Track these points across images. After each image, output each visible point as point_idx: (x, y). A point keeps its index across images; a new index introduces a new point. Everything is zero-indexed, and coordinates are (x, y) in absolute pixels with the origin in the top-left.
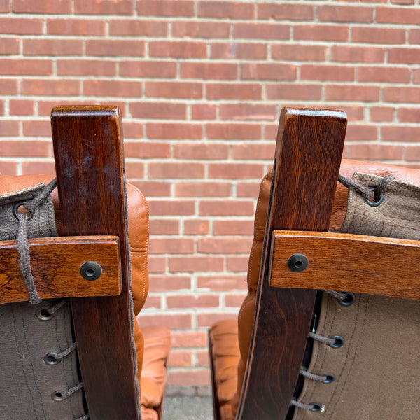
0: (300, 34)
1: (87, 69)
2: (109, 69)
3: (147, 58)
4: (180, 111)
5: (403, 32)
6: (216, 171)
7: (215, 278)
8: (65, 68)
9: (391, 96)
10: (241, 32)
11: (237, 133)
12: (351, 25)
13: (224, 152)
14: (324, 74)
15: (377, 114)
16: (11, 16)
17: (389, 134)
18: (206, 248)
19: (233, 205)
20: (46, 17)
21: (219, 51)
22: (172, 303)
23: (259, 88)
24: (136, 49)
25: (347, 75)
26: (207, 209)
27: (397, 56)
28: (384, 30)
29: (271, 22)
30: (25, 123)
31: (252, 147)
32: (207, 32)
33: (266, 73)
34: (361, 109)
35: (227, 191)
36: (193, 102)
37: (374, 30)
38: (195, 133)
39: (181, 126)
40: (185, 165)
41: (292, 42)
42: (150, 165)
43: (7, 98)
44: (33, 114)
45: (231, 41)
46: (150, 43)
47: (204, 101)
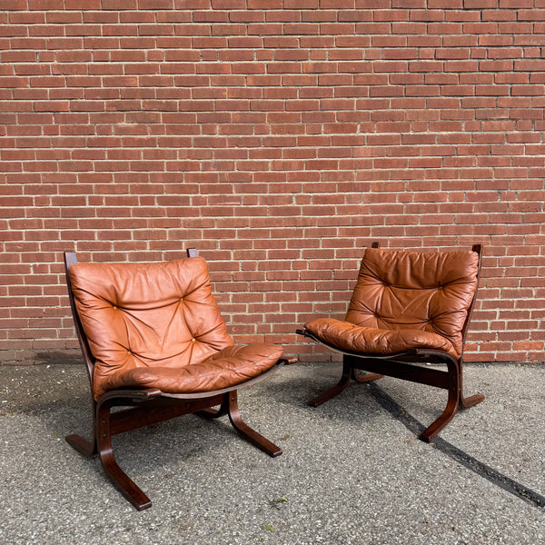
0: (253, 155)
1: (132, 178)
2: (144, 178)
3: (166, 172)
4: (186, 201)
5: (315, 151)
6: (207, 234)
8: (119, 178)
9: (309, 189)
10: (219, 155)
11: (219, 212)
12: (283, 148)
13: (212, 223)
14: (268, 177)
15: (300, 200)
16: (86, 148)
17: (307, 211)
19: (219, 253)
20: (107, 149)
21: (206, 166)
23: (231, 187)
24: (159, 166)
27: (311, 165)
28: (302, 150)
29: (236, 148)
30: (98, 209)
31: (228, 220)
32: (199, 155)
33: (234, 178)
34: (291, 197)
35: (215, 245)
36: (193, 195)
37: (297, 150)
38: (195, 213)
39: (187, 209)
41: (249, 160)
42: (170, 231)
43: (87, 195)
44: (102, 204)
45: (213, 160)
46: (167, 163)
47: (199, 195)
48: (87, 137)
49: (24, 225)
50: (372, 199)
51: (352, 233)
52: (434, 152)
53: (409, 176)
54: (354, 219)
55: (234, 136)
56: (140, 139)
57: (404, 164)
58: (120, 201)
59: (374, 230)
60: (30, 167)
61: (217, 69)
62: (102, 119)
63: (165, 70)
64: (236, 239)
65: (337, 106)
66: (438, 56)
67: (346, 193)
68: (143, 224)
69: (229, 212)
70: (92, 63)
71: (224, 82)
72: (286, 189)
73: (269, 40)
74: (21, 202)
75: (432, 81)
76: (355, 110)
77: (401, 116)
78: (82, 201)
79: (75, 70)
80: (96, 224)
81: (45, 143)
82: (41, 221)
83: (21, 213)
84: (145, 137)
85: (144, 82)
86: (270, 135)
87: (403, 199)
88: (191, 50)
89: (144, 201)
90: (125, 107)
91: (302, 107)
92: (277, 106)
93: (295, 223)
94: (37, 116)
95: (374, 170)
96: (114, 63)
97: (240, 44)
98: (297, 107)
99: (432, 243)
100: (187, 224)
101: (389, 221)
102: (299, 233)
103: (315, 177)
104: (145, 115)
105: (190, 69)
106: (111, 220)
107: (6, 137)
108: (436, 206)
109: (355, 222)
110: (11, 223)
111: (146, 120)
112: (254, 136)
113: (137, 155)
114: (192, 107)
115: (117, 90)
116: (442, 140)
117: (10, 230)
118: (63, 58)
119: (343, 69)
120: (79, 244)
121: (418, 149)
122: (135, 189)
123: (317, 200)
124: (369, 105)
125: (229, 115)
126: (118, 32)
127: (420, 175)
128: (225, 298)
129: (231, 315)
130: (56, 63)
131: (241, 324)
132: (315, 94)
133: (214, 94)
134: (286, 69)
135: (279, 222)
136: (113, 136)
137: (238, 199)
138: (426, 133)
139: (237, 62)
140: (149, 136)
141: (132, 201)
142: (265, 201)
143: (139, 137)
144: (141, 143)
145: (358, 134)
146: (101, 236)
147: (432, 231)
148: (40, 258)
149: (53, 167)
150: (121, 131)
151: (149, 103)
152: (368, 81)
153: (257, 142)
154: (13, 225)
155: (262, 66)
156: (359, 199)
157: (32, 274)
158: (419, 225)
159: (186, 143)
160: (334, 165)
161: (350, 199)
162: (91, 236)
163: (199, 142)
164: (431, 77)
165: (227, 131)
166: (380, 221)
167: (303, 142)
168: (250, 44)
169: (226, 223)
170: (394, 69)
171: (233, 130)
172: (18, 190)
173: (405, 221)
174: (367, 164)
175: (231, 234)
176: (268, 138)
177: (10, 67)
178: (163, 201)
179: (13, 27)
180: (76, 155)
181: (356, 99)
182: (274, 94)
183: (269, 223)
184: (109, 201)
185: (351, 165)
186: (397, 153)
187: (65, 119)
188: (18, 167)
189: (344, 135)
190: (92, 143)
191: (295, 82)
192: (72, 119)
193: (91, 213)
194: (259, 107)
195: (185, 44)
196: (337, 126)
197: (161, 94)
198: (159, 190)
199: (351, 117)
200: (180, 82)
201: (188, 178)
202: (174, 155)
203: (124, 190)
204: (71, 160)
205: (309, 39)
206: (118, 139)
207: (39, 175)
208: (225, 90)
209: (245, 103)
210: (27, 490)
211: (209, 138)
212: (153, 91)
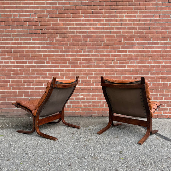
0: (100, 48)
1: (60, 55)
2: (64, 55)
3: (71, 53)
4: (77, 63)
5: (120, 47)
6: (84, 74)
7: (84, 94)
8: (56, 55)
9: (117, 59)
10: (88, 48)
11: (88, 67)
12: (109, 46)
13: (85, 70)
14: (104, 55)
15: (115, 63)
16: (46, 46)
17: (117, 67)
18: (82, 89)
19: (87, 80)
20: (52, 46)
21: (84, 52)
22: (76, 99)
23: (92, 58)
24: (69, 52)
25: (109, 56)
26: (82, 81)
27: (119, 52)
28: (116, 47)
29: (94, 46)
30: (49, 65)
32: (82, 48)
33: (93, 56)
34: (112, 62)
35: (86, 78)
36: (80, 61)
37: (114, 47)
38: (80, 67)
39: (77, 66)
40: (78, 73)
41: (98, 50)
42: (72, 73)
43: (45, 61)
44: (50, 64)
45: (87, 50)
46: (72, 51)
47: (82, 61)
48: (46, 42)
49: (24, 70)
50: (139, 63)
51: (132, 74)
52: (159, 48)
53: (151, 55)
55: (94, 42)
57: (149, 52)
58: (56, 63)
59: (139, 73)
60: (27, 51)
61: (88, 21)
62: (51, 36)
63: (72, 21)
64: (93, 76)
65: (127, 33)
66: (160, 17)
67: (130, 61)
68: (63, 70)
69: (91, 67)
70: (48, 18)
71: (91, 25)
72: (110, 59)
73: (106, 11)
74: (23, 63)
75: (158, 25)
76: (133, 34)
77: (148, 36)
78: (44, 63)
79: (42, 20)
80: (48, 70)
81: (32, 44)
82: (30, 69)
83: (23, 66)
84: (65, 42)
85: (65, 24)
86: (105, 42)
87: (149, 63)
88: (80, 14)
89: (64, 63)
90: (59, 32)
91: (116, 33)
92: (108, 33)
93: (113, 70)
94: (29, 35)
95: (139, 53)
96: (55, 18)
97: (96, 12)
98: (114, 33)
99: (158, 78)
100: (77, 71)
101: (144, 70)
102: (114, 74)
103: (120, 55)
104: (65, 35)
105: (80, 20)
106: (53, 69)
107: (19, 41)
108: (160, 65)
109: (133, 70)
110: (20, 69)
111: (65, 36)
112: (100, 42)
113: (62, 48)
114: (80, 33)
115: (56, 27)
116: (162, 44)
117: (19, 72)
118: (39, 16)
119: (129, 21)
120: (42, 77)
121: (154, 47)
122: (61, 59)
123: (120, 63)
124: (138, 32)
125: (92, 35)
126: (57, 8)
127: (154, 55)
128: (89, 95)
129: (91, 101)
130: (36, 18)
131: (94, 104)
132: (120, 29)
133: (87, 29)
134: (111, 21)
135: (107, 70)
136: (54, 42)
137: (94, 62)
138: (156, 42)
139: (95, 18)
140: (66, 42)
141: (60, 63)
142: (103, 63)
143: (63, 42)
144: (63, 44)
145: (134, 42)
146: (49, 74)
147: (158, 74)
148: (29, 81)
149: (34, 51)
150: (57, 40)
151: (66, 31)
152: (138, 25)
153: (101, 44)
154: (20, 70)
155: (103, 19)
156: (134, 63)
157: (26, 86)
158: (154, 72)
159: (78, 44)
160: (126, 52)
161: (131, 63)
162: (46, 74)
163: (82, 44)
164: (158, 24)
165: (91, 40)
166: (141, 70)
167: (116, 44)
168: (99, 13)
169: (90, 70)
170: (146, 21)
171: (93, 40)
172: (22, 59)
173: (149, 70)
174: (137, 52)
175: (92, 74)
176: (104, 43)
177: (22, 19)
178: (70, 63)
179: (23, 6)
180: (42, 48)
181: (133, 30)
182: (107, 29)
183: (104, 70)
184: (52, 63)
185: (132, 52)
186: (147, 48)
187: (39, 36)
188: (23, 51)
189: (129, 42)
190: (47, 44)
191: (114, 25)
192: (41, 36)
193: (46, 67)
194: (102, 33)
195: (79, 12)
196: (127, 39)
197: (70, 28)
198: (69, 59)
199: (132, 36)
200: (77, 25)
201: (78, 56)
202: (74, 48)
203: (57, 59)
204: (41, 49)
205: (119, 11)
206: (56, 43)
207: (30, 54)
208: (91, 27)
209: (98, 32)
210: (42, 149)
211: (85, 43)
212: (68, 27)
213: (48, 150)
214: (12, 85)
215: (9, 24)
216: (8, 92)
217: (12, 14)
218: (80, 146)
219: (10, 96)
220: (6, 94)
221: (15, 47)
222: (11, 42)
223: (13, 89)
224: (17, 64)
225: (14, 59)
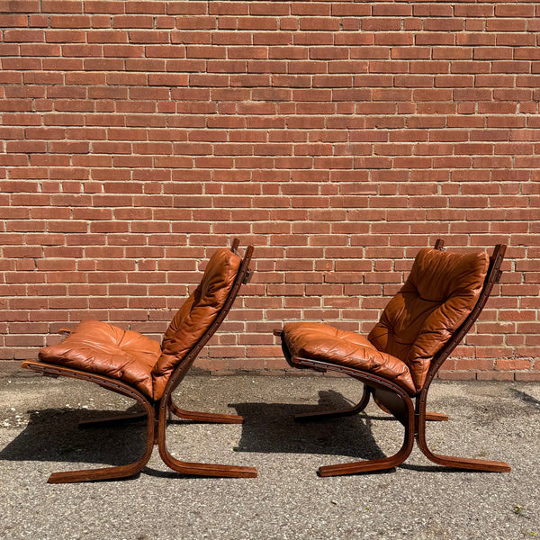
0: (394, 137)
1: (256, 164)
2: (269, 164)
3: (293, 156)
4: (314, 190)
5: (466, 133)
6: (337, 229)
7: (336, 299)
8: (240, 164)
9: (454, 177)
10: (354, 138)
11: (351, 203)
12: (430, 130)
13: (343, 215)
14: (410, 163)
15: (446, 189)
16: (206, 129)
17: (453, 203)
18: (331, 280)
19: (348, 250)
20: (229, 130)
21: (340, 150)
22: (308, 315)
23: (367, 174)
24: (286, 151)
26: (331, 254)
27: (462, 150)
28: (452, 132)
29: (375, 130)
30: (214, 198)
31: (361, 211)
32: (332, 138)
33: (371, 165)
34: (436, 186)
35: (345, 241)
36: (323, 183)
37: (445, 132)
38: (324, 203)
39: (315, 199)
40: (317, 225)
41: (389, 143)
42: (294, 225)
43: (204, 183)
44: (220, 193)
45: (348, 143)
46: (296, 146)
47: (330, 183)
48: (207, 115)
49: (131, 215)
50: (532, 189)
51: (507, 228)
54: (510, 213)
55: (373, 116)
56: (267, 119)
58: (240, 190)
59: (532, 226)
60: (143, 149)
61: (357, 41)
62: (225, 95)
63: (299, 40)
64: (370, 234)
65: (495, 83)
67: (501, 183)
68: (263, 216)
69: (363, 203)
70: (217, 31)
71: (365, 55)
72: (430, 177)
73: (419, 7)
74: (128, 188)
76: (515, 88)
79: (196, 39)
80: (213, 216)
81: (160, 122)
82: (150, 210)
83: (128, 201)
84: (273, 116)
85: (275, 55)
86: (416, 115)
88: (330, 17)
89: (268, 190)
90: (252, 83)
91: (454, 84)
92: (424, 82)
93: (440, 215)
94: (151, 90)
95: (534, 156)
96: (241, 32)
97: (386, 11)
98: (447, 83)
100: (314, 217)
102: (443, 228)
103: (466, 163)
104: (274, 92)
105: (327, 40)
106: (229, 211)
107: (115, 113)
109: (510, 216)
110: (116, 212)
111: (275, 97)
112: (396, 115)
113: (262, 137)
114: (329, 84)
115: (244, 63)
117: (114, 220)
118: (183, 24)
119: (501, 41)
120: (191, 238)
122: (257, 177)
123: (466, 190)
124: (531, 83)
125: (370, 91)
128: (354, 303)
129: (360, 322)
130: (175, 30)
132: (469, 69)
133: (352, 69)
134: (436, 41)
135: (421, 216)
136: (236, 115)
137: (374, 188)
139: (382, 32)
140: (277, 116)
141: (254, 190)
142: (406, 190)
143: (266, 116)
144: (267, 124)
145: (518, 114)
146: (217, 229)
148: (147, 253)
149: (167, 150)
150: (246, 110)
151: (279, 78)
152: (531, 56)
153: (401, 123)
154: (118, 214)
155: (410, 36)
156: (515, 189)
157: (137, 271)
159: (317, 123)
160: (488, 150)
161: (505, 188)
162: (205, 229)
163: (334, 123)
165: (365, 110)
167: (453, 123)
168: (396, 12)
169: (359, 216)
172: (125, 175)
174: (527, 150)
175: (364, 228)
176: (413, 118)
177: (123, 34)
178: (288, 190)
180: (194, 136)
181: (515, 75)
182: (422, 68)
183: (408, 216)
184: (228, 189)
185: (509, 150)
187: (183, 95)
188: (127, 148)
189: (501, 115)
190: (212, 124)
191: (447, 55)
192: (191, 95)
193: (207, 202)
194: (404, 83)
195: (323, 11)
196: (494, 105)
197: (293, 68)
198: (285, 177)
199: (510, 96)
200: (316, 55)
201: (319, 164)
202: (303, 137)
203: (245, 177)
204: (188, 142)
205: (465, 6)
206: (243, 118)
207: (151, 158)
208: (366, 63)
209: (389, 78)
210: (239, 496)
211: (344, 118)
212: (284, 64)
213: (263, 500)
214: (89, 266)
215: (79, 52)
216: (75, 291)
217: (90, 16)
218: (368, 486)
219: (83, 304)
220: (68, 297)
221: (101, 135)
222: (85, 114)
223: (94, 278)
224: (106, 192)
225: (97, 175)
